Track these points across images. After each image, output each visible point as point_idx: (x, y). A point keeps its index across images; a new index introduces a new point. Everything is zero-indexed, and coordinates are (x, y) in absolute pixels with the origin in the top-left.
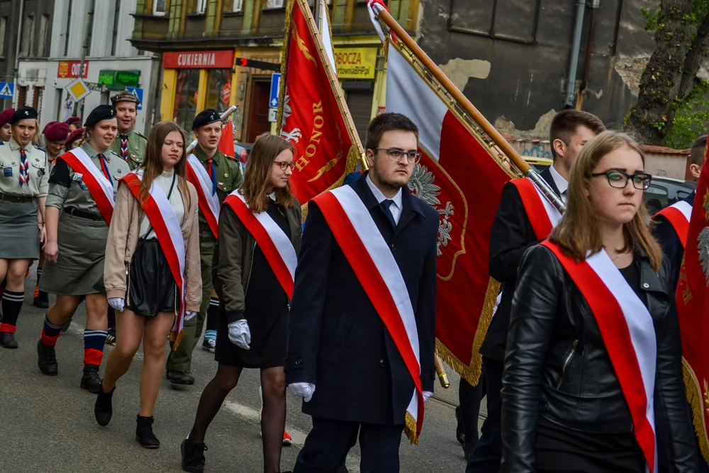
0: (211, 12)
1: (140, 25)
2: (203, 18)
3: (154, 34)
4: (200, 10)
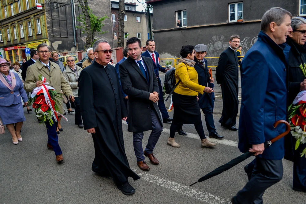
0: (11, 40)
3: (2, 45)
4: (9, 40)
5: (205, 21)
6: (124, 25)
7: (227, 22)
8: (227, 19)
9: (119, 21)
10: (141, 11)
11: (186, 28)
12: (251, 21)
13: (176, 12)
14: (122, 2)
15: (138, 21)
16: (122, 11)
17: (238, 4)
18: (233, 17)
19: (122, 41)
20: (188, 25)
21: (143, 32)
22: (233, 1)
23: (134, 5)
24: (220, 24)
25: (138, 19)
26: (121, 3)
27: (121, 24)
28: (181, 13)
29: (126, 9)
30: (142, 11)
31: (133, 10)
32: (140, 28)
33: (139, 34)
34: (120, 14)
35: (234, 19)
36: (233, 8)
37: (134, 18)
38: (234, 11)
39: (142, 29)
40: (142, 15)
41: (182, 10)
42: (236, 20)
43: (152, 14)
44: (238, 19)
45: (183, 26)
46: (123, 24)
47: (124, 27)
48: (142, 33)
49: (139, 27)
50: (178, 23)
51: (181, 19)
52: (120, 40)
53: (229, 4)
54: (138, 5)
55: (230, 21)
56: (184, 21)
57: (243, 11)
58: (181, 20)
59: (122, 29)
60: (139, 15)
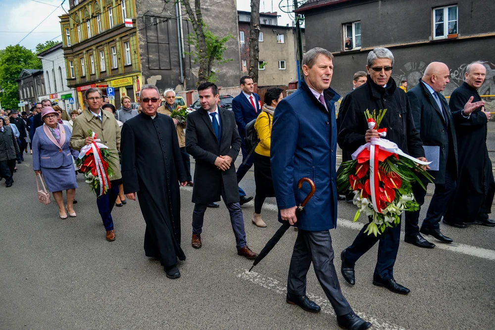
0: (87, 75)
1: (69, 81)
2: (85, 77)
3: (73, 83)
4: (84, 75)
5: (392, 38)
6: (258, 48)
7: (430, 38)
8: (430, 33)
9: (250, 42)
11: (359, 50)
12: (472, 36)
13: (343, 24)
14: (255, 12)
15: (280, 41)
16: (255, 27)
17: (449, 8)
18: (440, 31)
19: (255, 74)
20: (363, 45)
21: (288, 59)
22: (440, 4)
23: (274, 16)
24: (419, 43)
25: (280, 38)
26: (254, 13)
27: (254, 47)
28: (351, 26)
29: (262, 22)
30: (288, 25)
31: (273, 24)
32: (284, 53)
33: (282, 63)
34: (253, 31)
35: (442, 34)
36: (440, 15)
37: (274, 37)
38: (441, 20)
39: (288, 53)
40: (287, 31)
41: (353, 22)
42: (446, 36)
43: (303, 30)
44: (449, 33)
45: (355, 48)
46: (257, 47)
47: (258, 51)
48: (287, 60)
49: (282, 51)
50: (347, 44)
51: (351, 36)
52: (251, 73)
53: (433, 8)
54: (280, 16)
55: (435, 38)
56: (356, 40)
57: (457, 20)
58: (352, 39)
59: (255, 55)
60: (281, 31)
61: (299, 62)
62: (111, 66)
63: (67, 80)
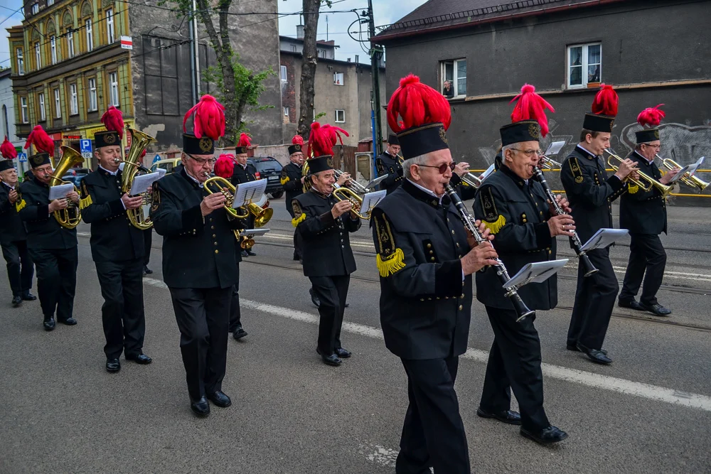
0: (48, 119)
1: (19, 128)
2: (45, 122)
3: (25, 131)
4: (43, 119)
5: (511, 85)
6: (313, 91)
7: (563, 87)
8: (563, 81)
9: (301, 80)
10: (346, 60)
11: (464, 100)
12: (621, 87)
13: (440, 62)
14: (310, 38)
15: (338, 82)
16: (311, 59)
17: (589, 47)
18: (577, 78)
19: (307, 127)
20: (469, 93)
21: (348, 107)
22: (578, 40)
23: (330, 46)
24: (547, 92)
25: (338, 77)
26: (309, 40)
27: (308, 89)
28: (453, 65)
29: (320, 56)
30: (349, 59)
31: (328, 57)
32: (344, 99)
33: (341, 113)
34: (306, 66)
35: (579, 81)
36: (578, 54)
37: (329, 76)
38: (578, 61)
39: (348, 100)
40: (348, 69)
41: (456, 59)
42: (584, 84)
44: (589, 82)
45: (457, 96)
46: (311, 88)
47: (314, 95)
48: (348, 110)
49: (340, 97)
50: (445, 89)
51: (452, 78)
52: (303, 126)
53: (567, 46)
54: (339, 47)
55: (570, 87)
56: (458, 85)
57: (601, 64)
58: (452, 83)
59: (308, 101)
60: (340, 69)
61: (375, 113)
62: (88, 107)
63: (17, 125)
